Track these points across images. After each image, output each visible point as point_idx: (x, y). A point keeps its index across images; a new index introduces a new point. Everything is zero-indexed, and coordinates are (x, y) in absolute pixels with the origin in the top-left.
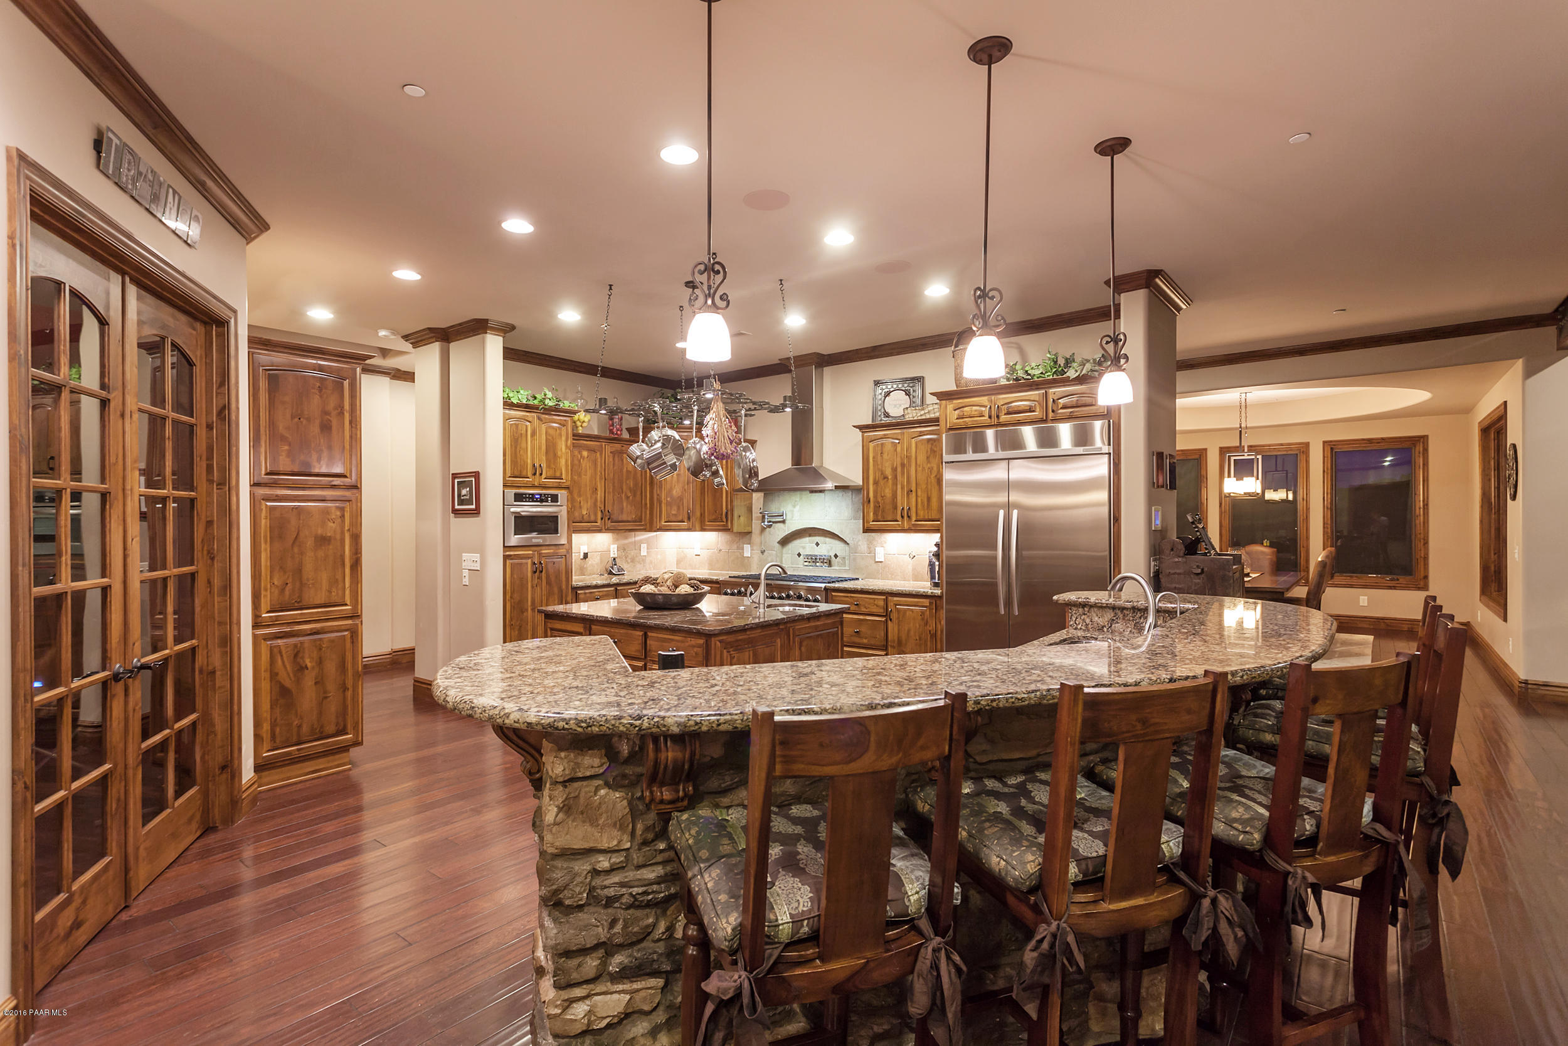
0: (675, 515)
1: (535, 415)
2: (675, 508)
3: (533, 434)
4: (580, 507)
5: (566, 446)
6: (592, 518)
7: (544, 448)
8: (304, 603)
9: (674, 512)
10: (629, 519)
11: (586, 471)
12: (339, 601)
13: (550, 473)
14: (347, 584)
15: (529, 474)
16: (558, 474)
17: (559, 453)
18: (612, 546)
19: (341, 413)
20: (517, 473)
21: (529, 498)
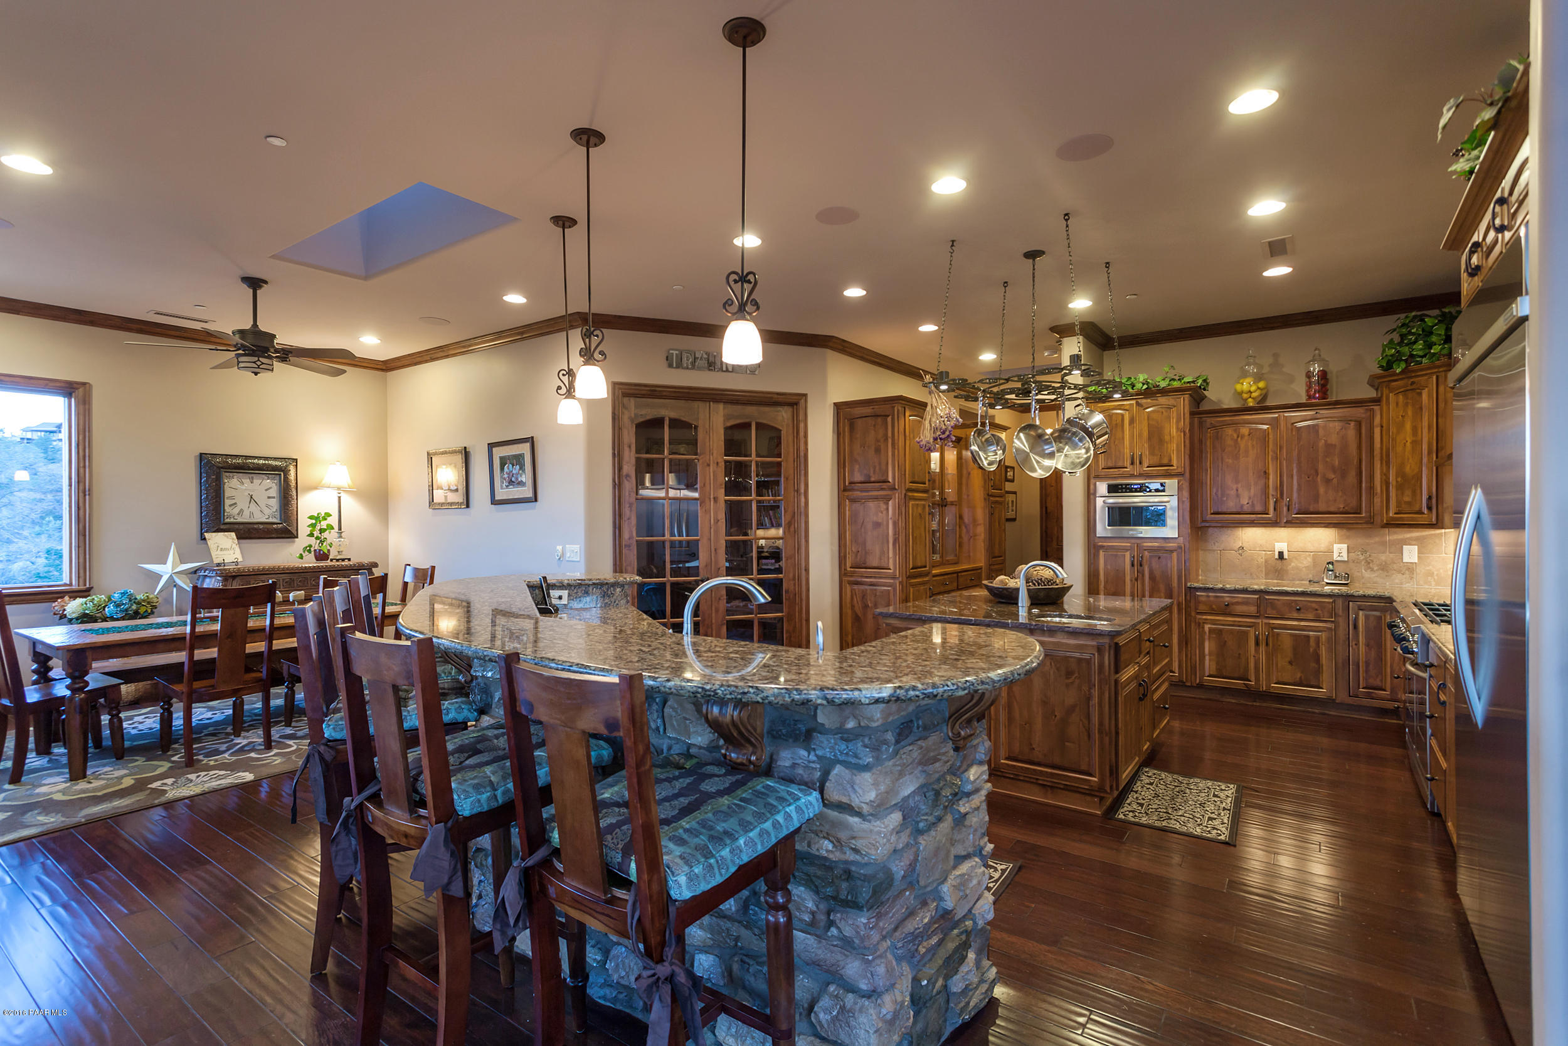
0: (1409, 503)
1: (1133, 402)
2: (1408, 492)
3: (1132, 421)
4: (1238, 496)
5: (1177, 428)
6: (1258, 508)
7: (1145, 434)
8: (868, 564)
9: (1407, 499)
10: (1332, 509)
11: (1247, 451)
12: (886, 566)
13: (1155, 460)
14: (891, 555)
15: (1127, 463)
16: (1165, 461)
17: (1167, 438)
18: (1336, 547)
19: (886, 440)
20: (1110, 464)
21: (1122, 488)
